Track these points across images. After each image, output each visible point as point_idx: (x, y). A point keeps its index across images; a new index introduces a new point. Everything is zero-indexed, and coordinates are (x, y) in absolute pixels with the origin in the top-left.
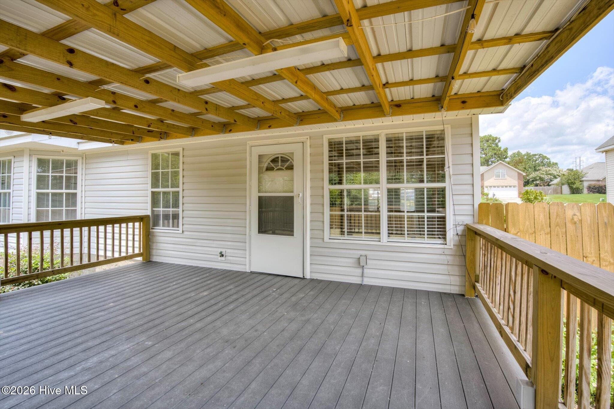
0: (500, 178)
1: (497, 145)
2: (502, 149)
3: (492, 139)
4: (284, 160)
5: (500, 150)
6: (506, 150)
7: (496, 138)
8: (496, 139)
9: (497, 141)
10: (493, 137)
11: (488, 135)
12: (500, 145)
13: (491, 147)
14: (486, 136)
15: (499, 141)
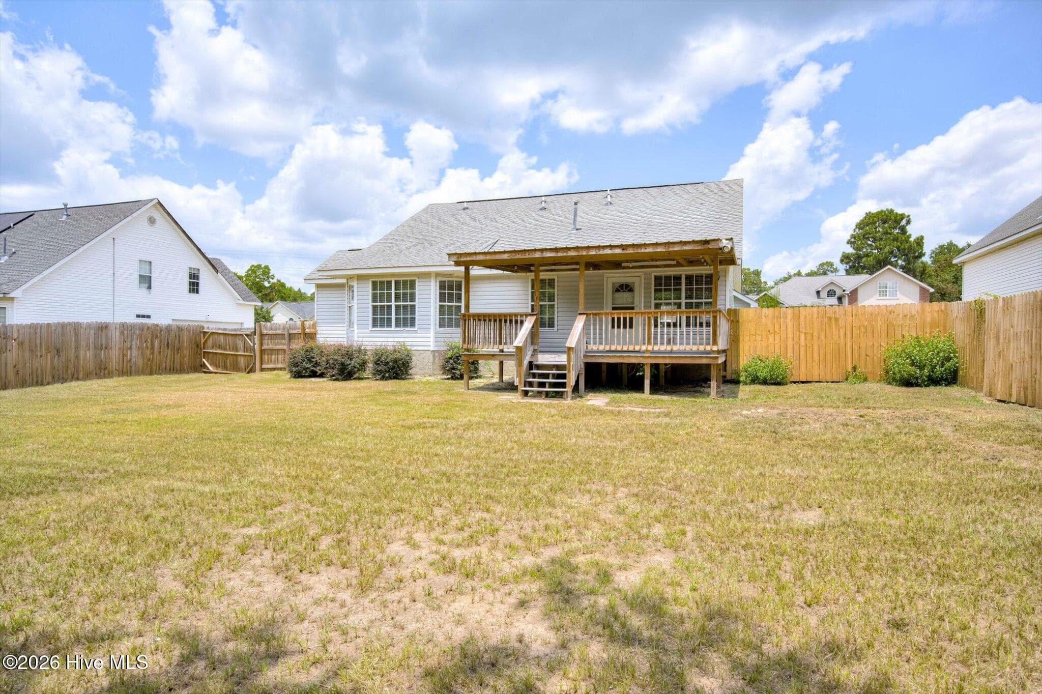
0: (888, 297)
1: (903, 230)
2: (912, 239)
3: (893, 218)
4: (627, 286)
5: (907, 241)
6: (920, 242)
7: (902, 216)
8: (902, 219)
9: (904, 222)
10: (896, 213)
11: (887, 210)
12: (909, 229)
13: (890, 234)
14: (882, 211)
15: (908, 222)
